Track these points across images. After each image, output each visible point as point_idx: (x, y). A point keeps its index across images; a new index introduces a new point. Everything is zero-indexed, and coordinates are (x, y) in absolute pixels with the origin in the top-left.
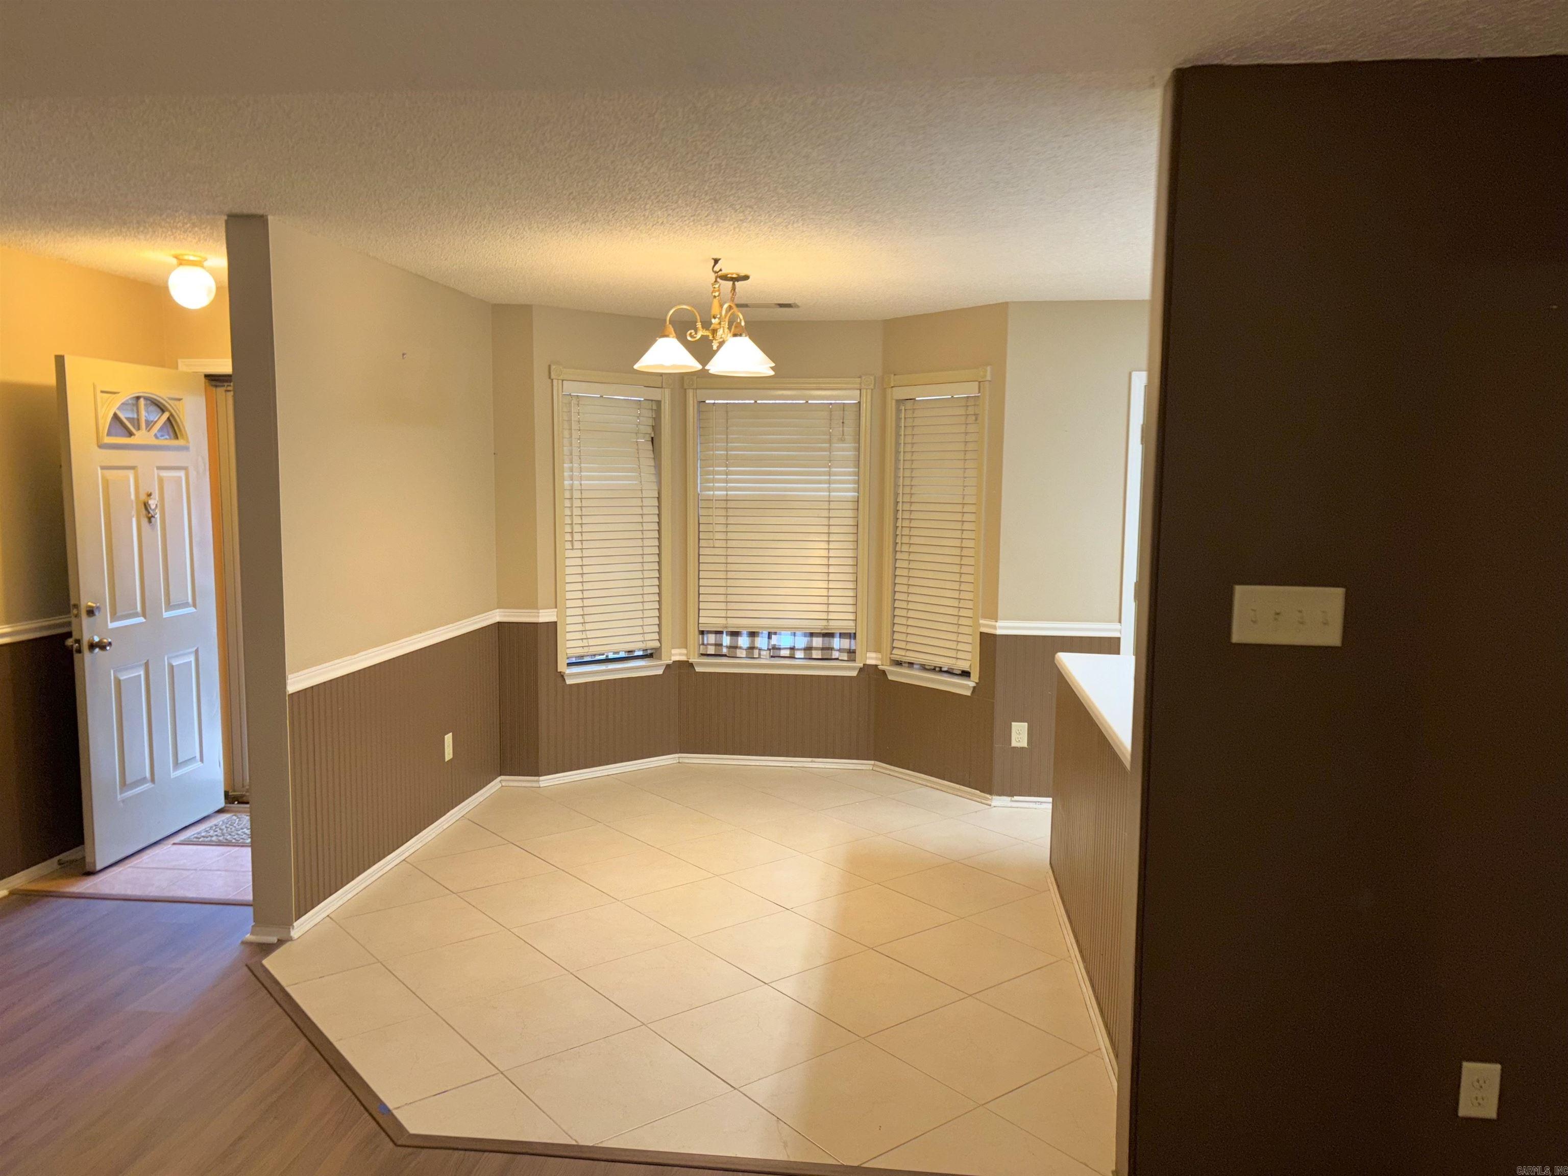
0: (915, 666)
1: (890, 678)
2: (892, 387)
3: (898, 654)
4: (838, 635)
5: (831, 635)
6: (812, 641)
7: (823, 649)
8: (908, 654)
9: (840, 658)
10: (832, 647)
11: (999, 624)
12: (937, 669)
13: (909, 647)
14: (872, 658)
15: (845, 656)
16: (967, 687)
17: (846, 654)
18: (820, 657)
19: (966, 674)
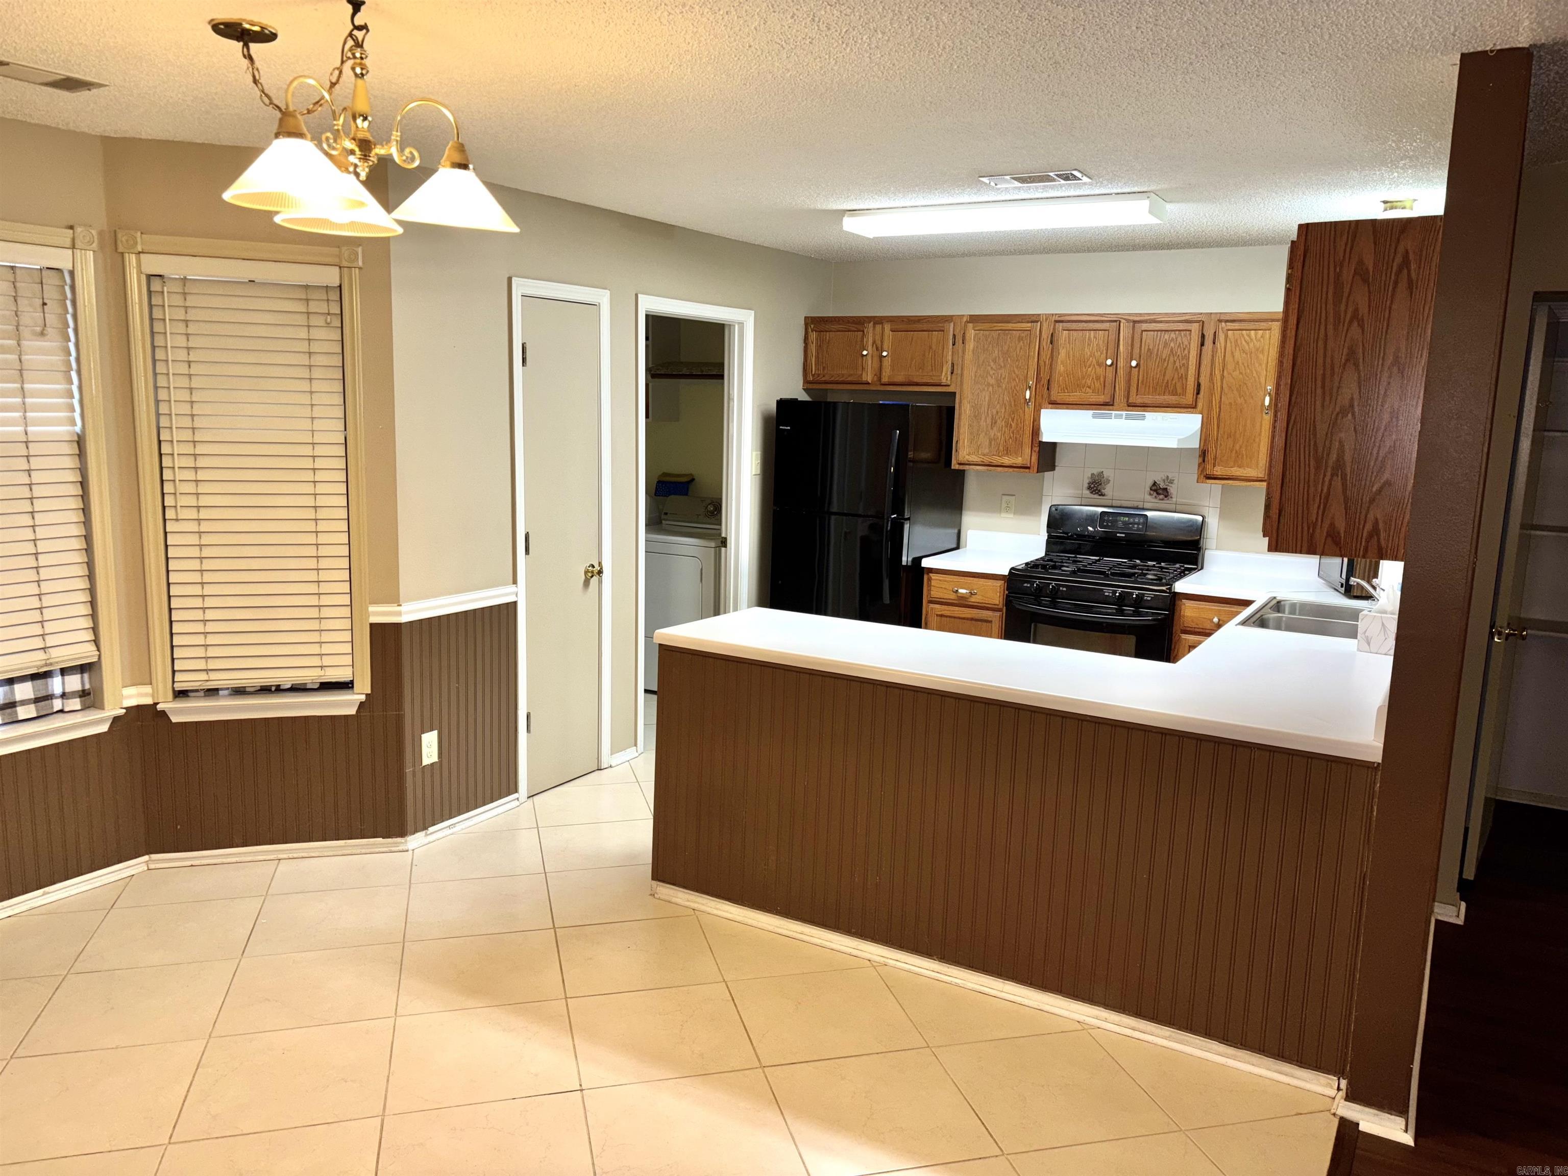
0: (221, 692)
1: (175, 719)
2: (140, 253)
3: (184, 681)
4: (59, 672)
5: (47, 675)
6: (12, 692)
7: (37, 700)
8: (213, 675)
9: (66, 709)
10: (50, 693)
11: (405, 608)
12: (273, 689)
13: (212, 665)
14: (130, 697)
15: (75, 704)
16: (348, 704)
17: (78, 700)
18: (35, 715)
19: (347, 686)
